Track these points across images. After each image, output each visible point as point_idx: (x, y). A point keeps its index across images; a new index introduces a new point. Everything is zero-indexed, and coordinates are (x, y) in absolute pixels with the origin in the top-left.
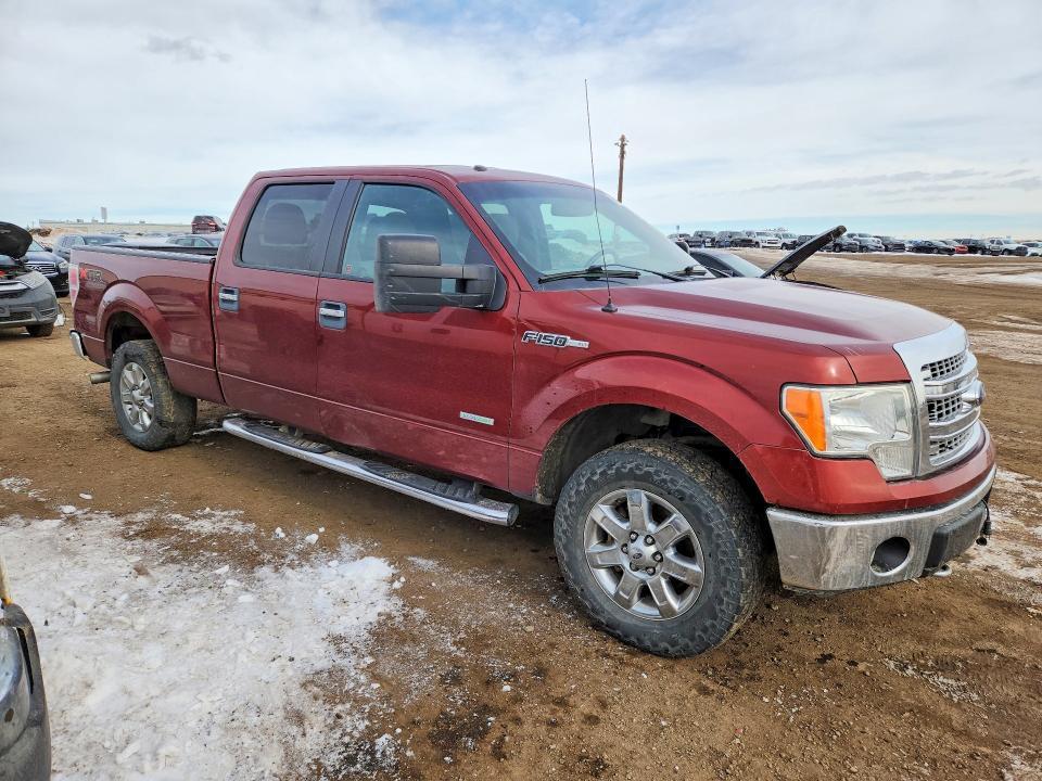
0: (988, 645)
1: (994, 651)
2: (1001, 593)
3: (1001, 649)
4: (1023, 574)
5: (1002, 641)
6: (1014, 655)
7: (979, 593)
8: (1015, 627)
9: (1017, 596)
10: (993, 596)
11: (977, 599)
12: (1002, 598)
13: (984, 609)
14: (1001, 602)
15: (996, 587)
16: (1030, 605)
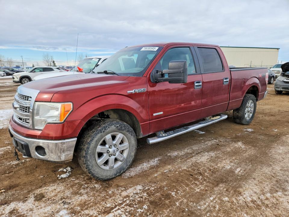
0: (11, 174)
1: (8, 173)
2: (16, 190)
3: (7, 175)
4: (12, 205)
5: (8, 177)
6: (3, 175)
7: (22, 186)
8: (6, 183)
9: (10, 193)
10: (17, 188)
11: (22, 184)
12: (14, 189)
13: (17, 182)
14: (14, 188)
15: (18, 191)
16: (4, 192)
